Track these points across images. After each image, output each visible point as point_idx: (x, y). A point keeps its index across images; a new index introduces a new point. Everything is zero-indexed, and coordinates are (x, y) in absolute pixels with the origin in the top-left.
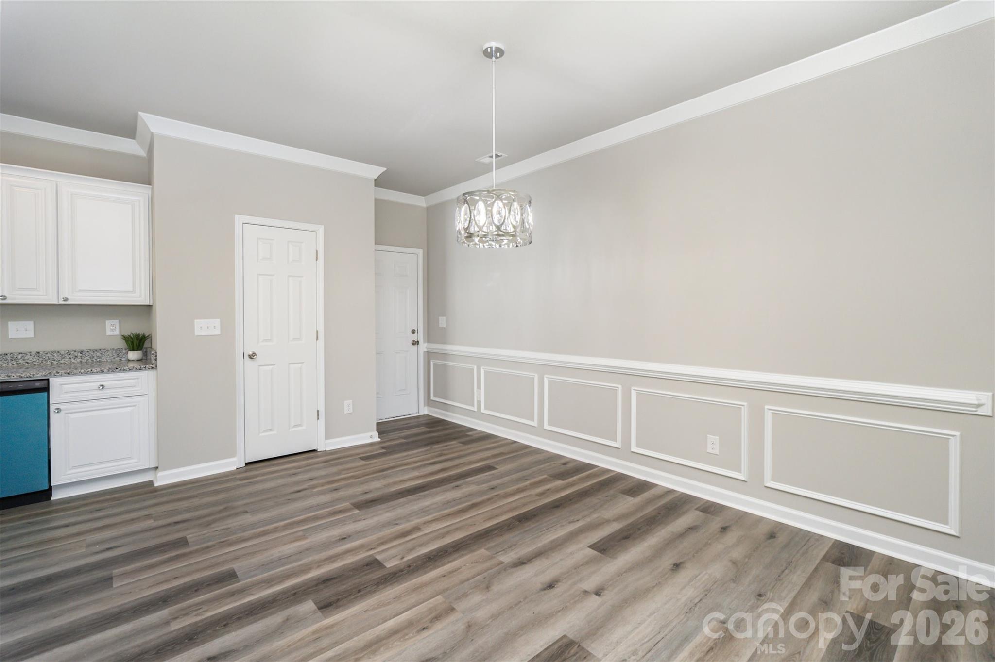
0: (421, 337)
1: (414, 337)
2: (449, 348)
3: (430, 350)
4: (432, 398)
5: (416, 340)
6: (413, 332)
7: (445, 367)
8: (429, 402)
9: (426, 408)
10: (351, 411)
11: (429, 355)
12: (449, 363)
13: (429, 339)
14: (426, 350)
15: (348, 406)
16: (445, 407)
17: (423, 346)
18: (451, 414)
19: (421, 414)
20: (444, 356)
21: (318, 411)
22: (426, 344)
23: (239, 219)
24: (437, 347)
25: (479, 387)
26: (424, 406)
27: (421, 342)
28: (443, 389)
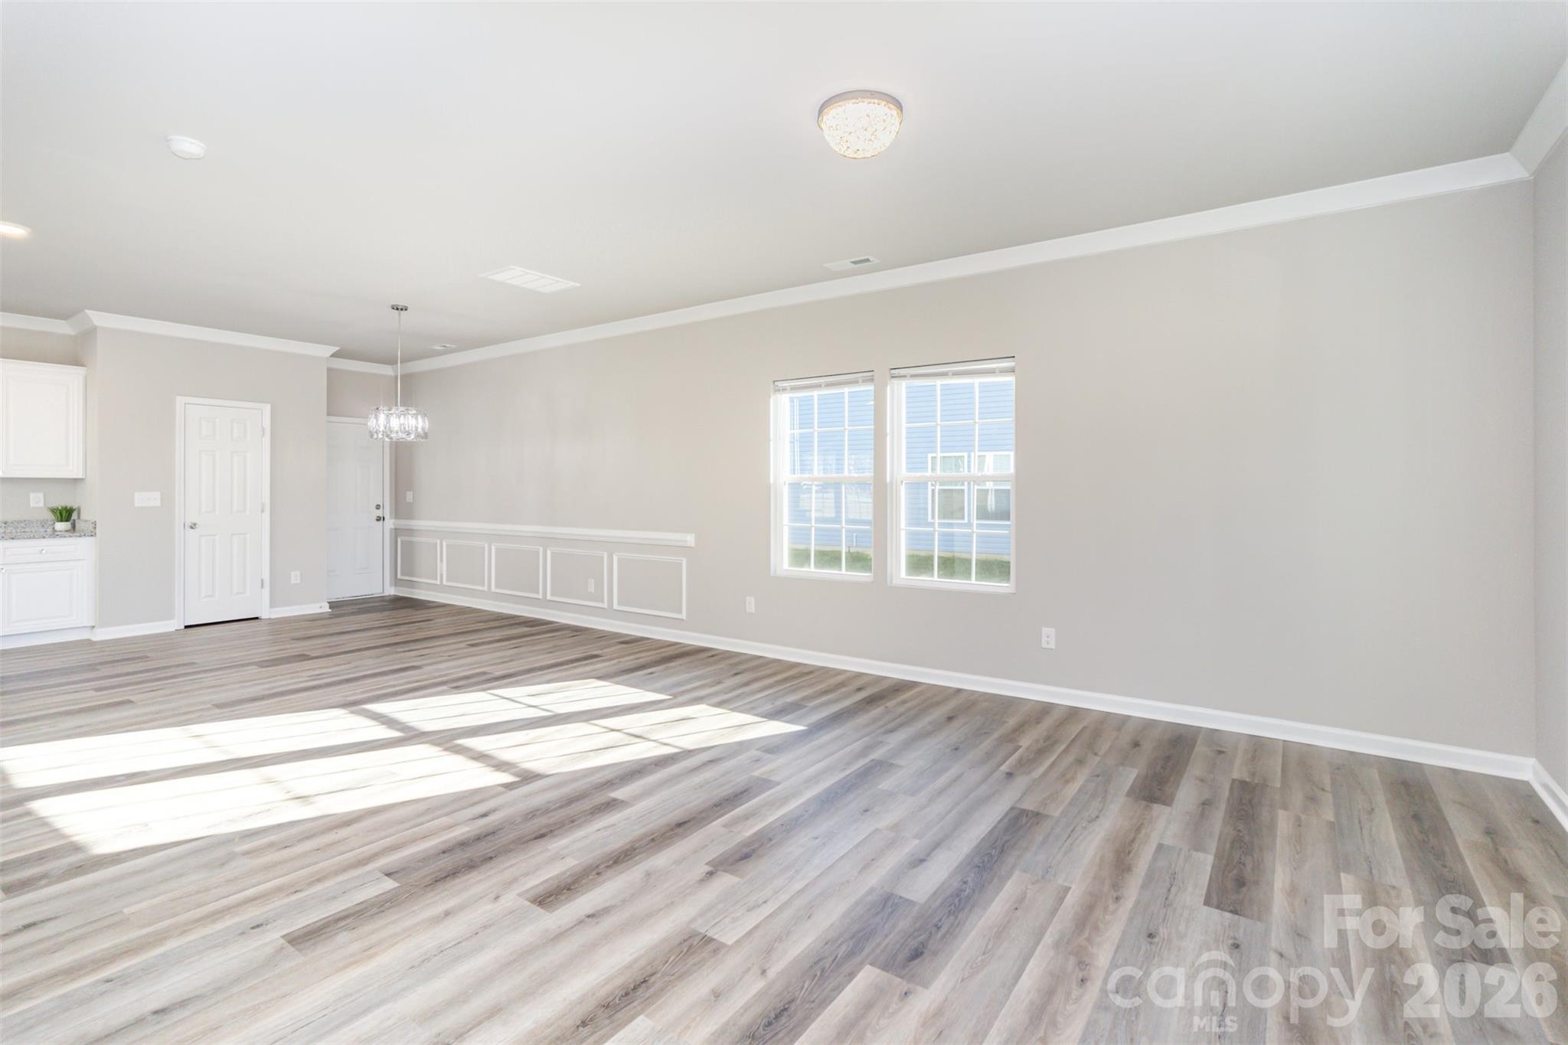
0: (387, 512)
1: (379, 513)
2: (415, 524)
3: (398, 527)
4: (399, 576)
5: (382, 516)
6: (378, 507)
7: (411, 543)
8: (397, 582)
9: (393, 588)
10: (299, 581)
11: (397, 532)
12: (415, 539)
13: (397, 513)
14: (393, 527)
15: (295, 577)
16: (411, 584)
17: (390, 523)
18: (417, 591)
19: (386, 594)
20: (410, 532)
21: (262, 580)
22: (393, 521)
23: (180, 401)
24: (403, 523)
25: (441, 561)
26: (391, 585)
27: (387, 517)
28: (410, 566)
